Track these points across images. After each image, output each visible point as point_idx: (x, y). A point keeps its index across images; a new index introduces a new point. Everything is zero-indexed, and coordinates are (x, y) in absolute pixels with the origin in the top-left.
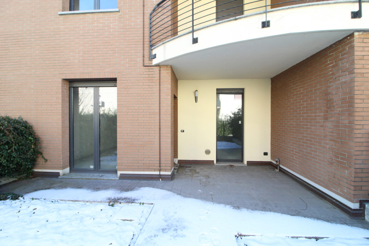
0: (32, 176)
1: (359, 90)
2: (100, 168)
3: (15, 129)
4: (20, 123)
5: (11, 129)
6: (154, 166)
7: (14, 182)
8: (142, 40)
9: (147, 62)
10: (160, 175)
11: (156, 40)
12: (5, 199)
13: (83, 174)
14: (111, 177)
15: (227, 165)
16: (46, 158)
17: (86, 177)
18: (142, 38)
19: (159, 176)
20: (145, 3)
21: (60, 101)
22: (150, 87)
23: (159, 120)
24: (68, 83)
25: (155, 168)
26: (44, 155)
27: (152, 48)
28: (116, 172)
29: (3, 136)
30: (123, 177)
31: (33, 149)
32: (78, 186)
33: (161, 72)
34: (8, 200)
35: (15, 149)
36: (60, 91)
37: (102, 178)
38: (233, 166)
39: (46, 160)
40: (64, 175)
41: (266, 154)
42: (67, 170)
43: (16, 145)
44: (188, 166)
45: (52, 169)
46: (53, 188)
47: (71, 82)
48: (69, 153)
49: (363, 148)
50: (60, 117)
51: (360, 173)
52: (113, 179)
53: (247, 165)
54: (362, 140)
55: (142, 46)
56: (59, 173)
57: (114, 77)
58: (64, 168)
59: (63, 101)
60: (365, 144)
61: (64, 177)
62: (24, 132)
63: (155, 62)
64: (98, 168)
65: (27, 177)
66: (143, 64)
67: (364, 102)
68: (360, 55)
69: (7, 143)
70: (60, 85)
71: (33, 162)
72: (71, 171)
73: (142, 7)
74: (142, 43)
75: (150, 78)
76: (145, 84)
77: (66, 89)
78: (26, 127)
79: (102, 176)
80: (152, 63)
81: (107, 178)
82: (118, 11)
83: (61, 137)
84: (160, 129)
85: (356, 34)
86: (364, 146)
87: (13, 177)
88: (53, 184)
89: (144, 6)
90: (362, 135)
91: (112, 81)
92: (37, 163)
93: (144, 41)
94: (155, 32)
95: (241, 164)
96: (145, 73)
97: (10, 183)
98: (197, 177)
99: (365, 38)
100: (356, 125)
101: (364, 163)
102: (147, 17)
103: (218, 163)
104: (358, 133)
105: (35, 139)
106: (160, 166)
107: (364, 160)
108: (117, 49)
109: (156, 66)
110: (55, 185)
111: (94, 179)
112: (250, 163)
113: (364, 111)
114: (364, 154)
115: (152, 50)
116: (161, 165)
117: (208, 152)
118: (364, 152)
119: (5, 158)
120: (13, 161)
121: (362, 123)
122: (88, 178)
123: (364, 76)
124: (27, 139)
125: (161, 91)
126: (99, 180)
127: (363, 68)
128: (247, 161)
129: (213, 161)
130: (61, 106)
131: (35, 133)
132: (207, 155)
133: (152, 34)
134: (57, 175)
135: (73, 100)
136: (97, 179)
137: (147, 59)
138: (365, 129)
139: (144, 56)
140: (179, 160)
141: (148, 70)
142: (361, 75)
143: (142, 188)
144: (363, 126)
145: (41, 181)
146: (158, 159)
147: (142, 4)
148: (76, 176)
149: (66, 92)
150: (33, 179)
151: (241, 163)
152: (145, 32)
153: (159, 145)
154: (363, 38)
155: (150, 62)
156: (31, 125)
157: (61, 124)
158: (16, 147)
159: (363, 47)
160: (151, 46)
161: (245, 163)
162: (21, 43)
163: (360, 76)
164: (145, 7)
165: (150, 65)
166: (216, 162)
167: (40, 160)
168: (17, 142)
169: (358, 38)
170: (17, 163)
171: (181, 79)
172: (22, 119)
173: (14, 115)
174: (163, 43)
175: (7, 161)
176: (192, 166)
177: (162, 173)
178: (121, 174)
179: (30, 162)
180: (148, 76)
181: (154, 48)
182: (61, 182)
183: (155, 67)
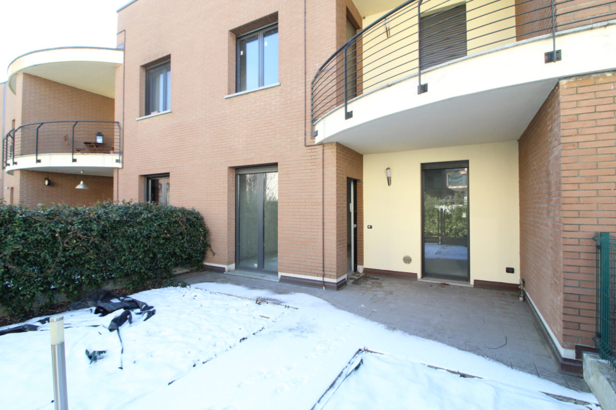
0: (202, 270)
1: (570, 170)
2: (263, 268)
3: (188, 220)
4: (193, 214)
5: (185, 220)
6: (317, 270)
7: (187, 273)
8: (304, 116)
9: (309, 142)
10: (324, 282)
11: (319, 112)
12: (176, 286)
13: (247, 272)
14: (271, 278)
15: (439, 282)
16: (214, 252)
17: (248, 276)
18: (304, 112)
19: (322, 283)
20: (307, 70)
21: (226, 190)
22: (313, 171)
23: (322, 213)
24: (234, 171)
25: (318, 272)
26: (212, 248)
27: (314, 123)
28: (276, 273)
29: (178, 226)
30: (284, 279)
31: (202, 240)
32: (238, 283)
33: (324, 151)
34: (178, 287)
35: (187, 239)
36: (226, 180)
37: (262, 278)
38: (448, 285)
39: (214, 254)
40: (229, 271)
41: (510, 270)
42: (233, 266)
43: (188, 236)
44: (375, 277)
45: (219, 264)
46: (217, 282)
47: (237, 169)
48: (234, 247)
49: (579, 262)
50: (226, 207)
51: (575, 301)
52: (274, 280)
53: (473, 286)
54: (578, 249)
55: (304, 122)
56: (224, 268)
57: (275, 162)
58: (229, 263)
59: (229, 190)
60: (583, 256)
61: (229, 273)
62: (195, 223)
63: (318, 140)
64: (261, 268)
65: (198, 270)
66: (305, 144)
67: (581, 188)
68: (572, 115)
69: (181, 234)
70: (227, 174)
71: (203, 254)
72: (236, 267)
73: (304, 75)
74: (304, 118)
75: (312, 161)
76: (307, 168)
77: (232, 178)
78: (197, 218)
79: (264, 276)
80: (314, 142)
81: (268, 279)
82: (278, 86)
83: (226, 229)
84: (323, 224)
85: (563, 82)
86: (582, 258)
87: (186, 268)
88: (216, 278)
89: (305, 74)
90: (577, 240)
91: (273, 166)
92: (207, 256)
93: (305, 117)
94: (317, 102)
95: (466, 284)
96: (307, 154)
97: (183, 274)
98: (375, 291)
99: (581, 87)
100: (564, 224)
101: (583, 286)
102: (309, 86)
103: (424, 278)
104: (570, 238)
105: (205, 230)
106: (324, 271)
107: (584, 281)
108: (278, 129)
109: (319, 144)
110: (218, 280)
111: (255, 278)
112: (480, 284)
113: (581, 202)
114: (581, 272)
115: (314, 125)
116: (325, 269)
117: (407, 260)
118: (581, 268)
119: (179, 248)
120: (185, 251)
121: (577, 221)
122: (249, 276)
123: (580, 147)
124: (198, 230)
125: (325, 176)
126: (259, 280)
127: (577, 134)
128: (475, 281)
129: (416, 274)
130: (226, 196)
131: (205, 225)
132: (406, 265)
133: (314, 106)
134: (222, 270)
135: (240, 189)
136: (258, 279)
137: (309, 136)
138: (584, 232)
139: (305, 135)
140: (365, 269)
141: (310, 151)
142: (574, 146)
143: (298, 293)
144: (579, 227)
145: (209, 275)
146: (322, 262)
147: (304, 71)
148: (239, 273)
149: (233, 180)
150: (203, 272)
151: (465, 282)
152: (307, 105)
153: (322, 244)
154: (577, 88)
155: (312, 140)
156: (203, 216)
157: (226, 215)
158: (188, 238)
159: (577, 101)
160: (313, 121)
161: (472, 282)
162: (194, 132)
163: (572, 148)
164: (307, 74)
165: (313, 144)
166: (422, 278)
167: (209, 254)
168: (189, 233)
169: (567, 88)
170: (189, 254)
171: (367, 153)
172: (194, 211)
173: (188, 206)
174: (323, 118)
175: (181, 251)
176: (381, 278)
177: (326, 280)
178: (281, 276)
179: (199, 254)
180: (310, 158)
181: (316, 124)
182: (225, 277)
183: (318, 147)
